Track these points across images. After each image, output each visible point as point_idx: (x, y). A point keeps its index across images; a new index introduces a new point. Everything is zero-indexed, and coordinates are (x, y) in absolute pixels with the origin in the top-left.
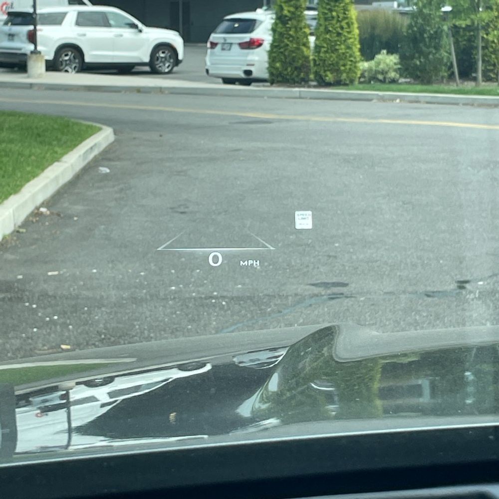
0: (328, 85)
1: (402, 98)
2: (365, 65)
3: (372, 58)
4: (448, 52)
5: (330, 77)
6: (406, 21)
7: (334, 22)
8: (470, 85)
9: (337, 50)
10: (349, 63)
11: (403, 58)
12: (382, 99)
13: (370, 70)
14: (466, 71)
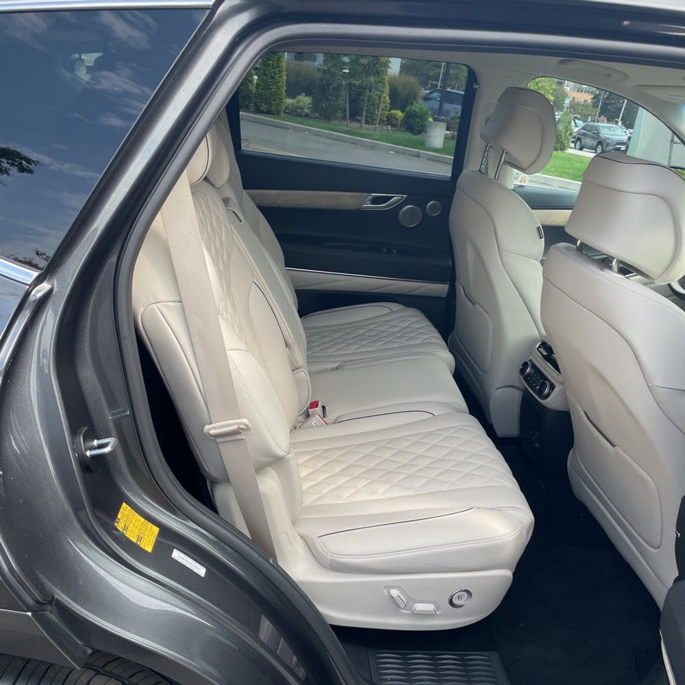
0: (262, 112)
1: (309, 131)
2: (289, 101)
3: (295, 97)
4: (344, 101)
5: (264, 107)
6: (319, 75)
7: (271, 68)
8: (355, 125)
9: (271, 89)
10: (278, 99)
11: (314, 99)
12: (296, 129)
13: (293, 105)
14: (354, 114)
